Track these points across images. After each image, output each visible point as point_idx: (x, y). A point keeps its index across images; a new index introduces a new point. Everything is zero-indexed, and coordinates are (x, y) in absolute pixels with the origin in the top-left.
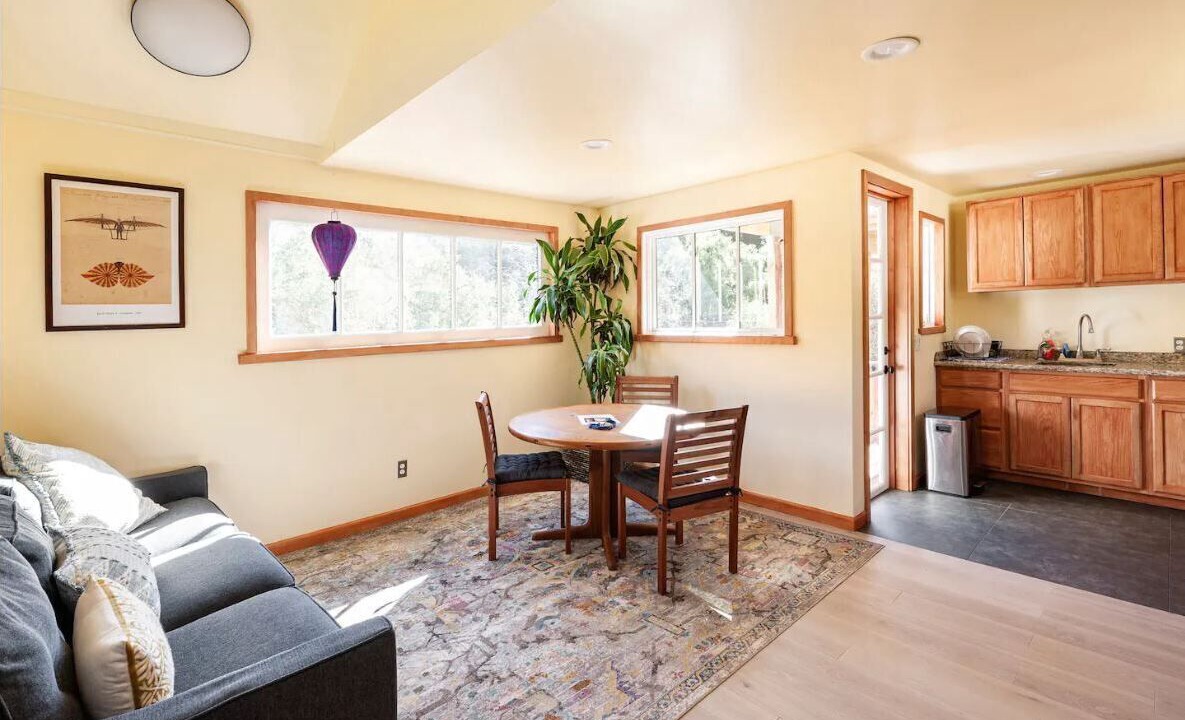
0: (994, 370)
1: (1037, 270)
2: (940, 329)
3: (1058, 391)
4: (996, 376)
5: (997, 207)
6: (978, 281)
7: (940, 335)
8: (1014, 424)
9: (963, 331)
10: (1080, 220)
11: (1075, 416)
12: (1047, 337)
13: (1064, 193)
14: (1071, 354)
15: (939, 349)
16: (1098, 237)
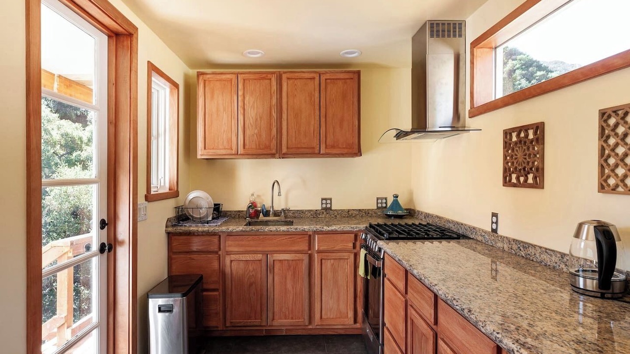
0: (214, 234)
1: (247, 142)
2: (174, 194)
3: (260, 249)
4: (216, 239)
5: (220, 80)
6: (205, 148)
7: (173, 199)
8: (228, 282)
9: (192, 195)
10: (274, 101)
11: (270, 272)
12: (252, 199)
13: (264, 75)
14: (267, 214)
15: (171, 214)
16: (284, 116)
